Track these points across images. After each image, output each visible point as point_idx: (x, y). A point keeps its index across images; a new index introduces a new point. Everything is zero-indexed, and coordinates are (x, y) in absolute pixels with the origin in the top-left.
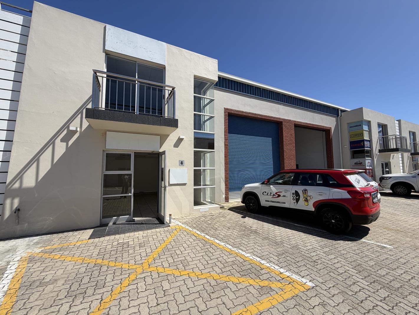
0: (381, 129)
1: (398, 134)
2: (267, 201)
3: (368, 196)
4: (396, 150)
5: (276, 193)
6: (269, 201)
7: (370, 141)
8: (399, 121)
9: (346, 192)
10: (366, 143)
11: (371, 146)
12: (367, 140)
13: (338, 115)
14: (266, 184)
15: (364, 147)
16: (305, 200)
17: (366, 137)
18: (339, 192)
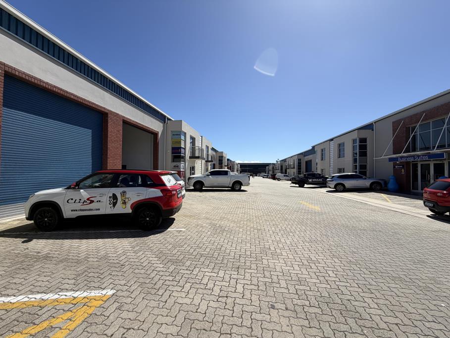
0: (192, 141)
1: (200, 146)
2: (74, 211)
3: (175, 192)
4: (198, 158)
5: (88, 199)
6: (77, 210)
7: (185, 149)
8: (202, 137)
9: (159, 190)
10: (182, 150)
11: (185, 154)
12: (183, 148)
13: (165, 122)
14: (74, 188)
15: (180, 153)
16: (123, 203)
17: (183, 146)
18: (154, 192)
